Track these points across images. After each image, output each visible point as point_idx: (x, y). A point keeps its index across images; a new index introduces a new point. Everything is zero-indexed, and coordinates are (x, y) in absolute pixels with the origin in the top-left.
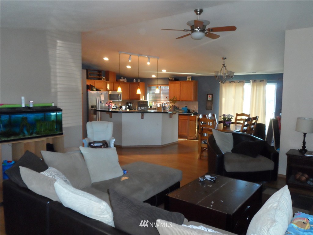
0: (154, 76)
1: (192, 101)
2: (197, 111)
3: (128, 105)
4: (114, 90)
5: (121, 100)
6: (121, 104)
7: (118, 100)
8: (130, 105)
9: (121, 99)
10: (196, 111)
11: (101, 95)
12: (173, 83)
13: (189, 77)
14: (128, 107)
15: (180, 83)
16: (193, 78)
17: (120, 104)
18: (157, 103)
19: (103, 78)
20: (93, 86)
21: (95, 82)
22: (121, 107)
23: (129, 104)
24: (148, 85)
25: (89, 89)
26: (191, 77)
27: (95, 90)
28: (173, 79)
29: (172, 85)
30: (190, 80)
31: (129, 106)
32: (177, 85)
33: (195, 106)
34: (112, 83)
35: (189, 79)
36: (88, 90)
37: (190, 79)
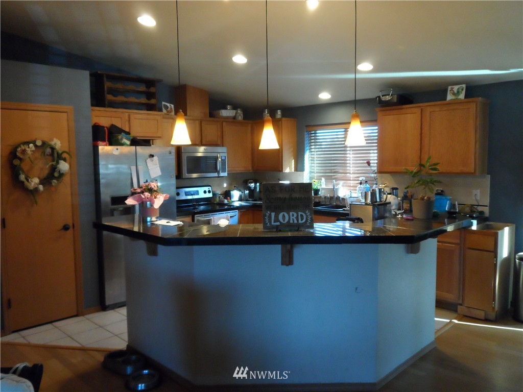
0: (325, 96)
1: (472, 173)
2: (486, 211)
3: (249, 188)
4: (204, 143)
5: (225, 174)
6: (230, 185)
7: (216, 175)
8: (255, 187)
9: (224, 171)
10: (480, 209)
11: (149, 160)
12: (395, 112)
13: (456, 88)
14: (247, 192)
15: (418, 111)
16: (473, 88)
17: (225, 185)
18: (337, 179)
19: (166, 107)
20: (121, 131)
21: (132, 117)
22: (227, 194)
23: (252, 185)
24: (307, 126)
25: (104, 140)
26: (464, 86)
27: (128, 143)
28: (395, 100)
29: (391, 119)
30: (462, 96)
31: (252, 192)
32: (410, 117)
33: (478, 192)
34: (197, 123)
35: (454, 94)
36: (100, 143)
37: (458, 92)
